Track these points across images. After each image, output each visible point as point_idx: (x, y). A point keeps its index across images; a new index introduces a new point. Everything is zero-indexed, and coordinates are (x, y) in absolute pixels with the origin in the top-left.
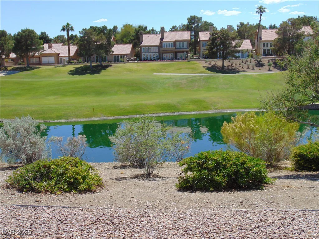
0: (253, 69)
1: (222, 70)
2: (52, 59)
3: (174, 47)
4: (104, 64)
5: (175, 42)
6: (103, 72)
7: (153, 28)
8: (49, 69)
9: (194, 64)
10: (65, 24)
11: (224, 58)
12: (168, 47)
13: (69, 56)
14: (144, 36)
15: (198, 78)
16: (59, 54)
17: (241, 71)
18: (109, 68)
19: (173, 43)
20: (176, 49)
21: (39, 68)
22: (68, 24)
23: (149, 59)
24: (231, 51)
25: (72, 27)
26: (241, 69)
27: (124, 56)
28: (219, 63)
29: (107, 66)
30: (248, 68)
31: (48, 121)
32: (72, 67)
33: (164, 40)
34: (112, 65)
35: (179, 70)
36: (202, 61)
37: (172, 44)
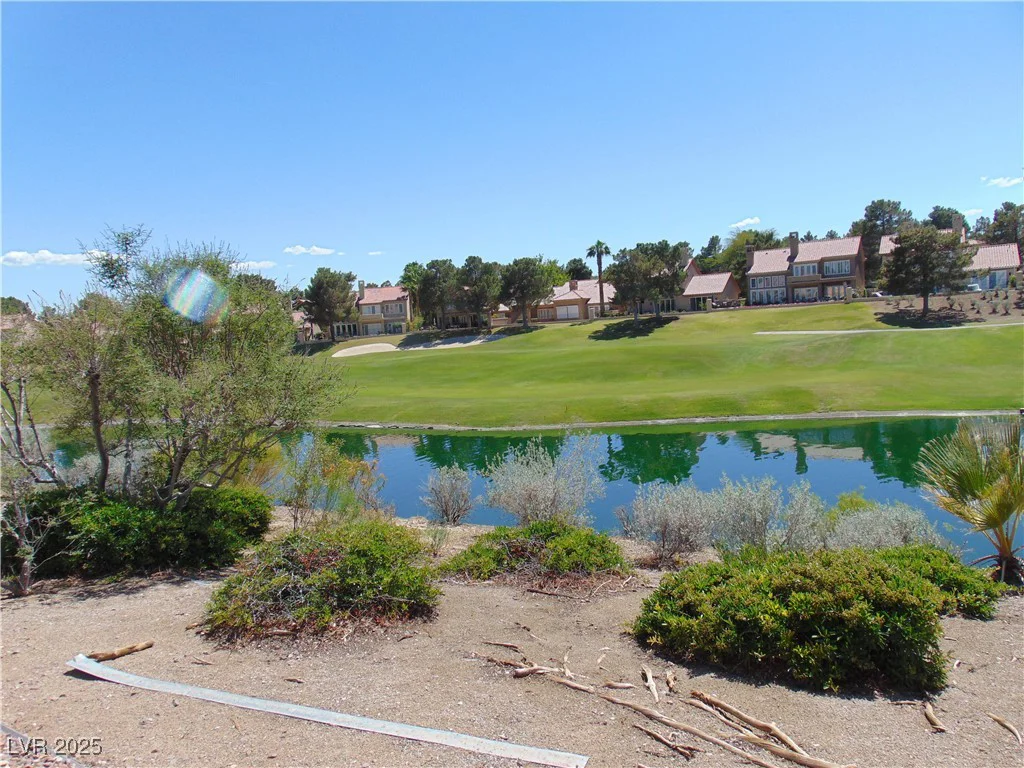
0: (1007, 313)
1: (922, 320)
2: (575, 310)
3: (819, 272)
4: (664, 315)
5: (821, 262)
6: (657, 333)
7: (809, 233)
8: (560, 330)
9: (856, 309)
10: (594, 244)
11: (924, 291)
12: (806, 274)
13: (602, 303)
14: (757, 254)
15: (838, 339)
16: (589, 300)
17: (970, 321)
18: (672, 324)
19: (816, 264)
20: (823, 277)
21: (542, 327)
22: (599, 243)
23: (765, 301)
24: (941, 274)
25: (606, 248)
26: (971, 315)
27: (705, 300)
28: (916, 303)
29: (668, 320)
30: (994, 312)
31: (479, 429)
32: (600, 325)
33: (796, 260)
34: (681, 317)
35: (819, 322)
36: (881, 300)
37: (814, 267)
